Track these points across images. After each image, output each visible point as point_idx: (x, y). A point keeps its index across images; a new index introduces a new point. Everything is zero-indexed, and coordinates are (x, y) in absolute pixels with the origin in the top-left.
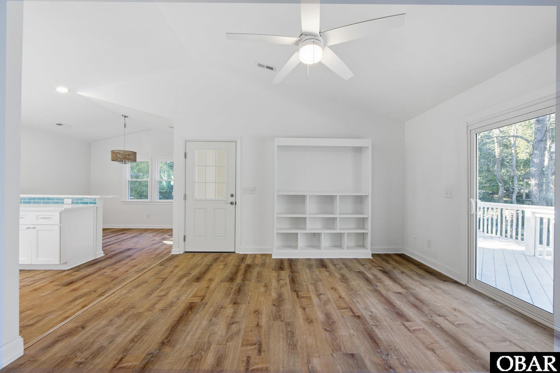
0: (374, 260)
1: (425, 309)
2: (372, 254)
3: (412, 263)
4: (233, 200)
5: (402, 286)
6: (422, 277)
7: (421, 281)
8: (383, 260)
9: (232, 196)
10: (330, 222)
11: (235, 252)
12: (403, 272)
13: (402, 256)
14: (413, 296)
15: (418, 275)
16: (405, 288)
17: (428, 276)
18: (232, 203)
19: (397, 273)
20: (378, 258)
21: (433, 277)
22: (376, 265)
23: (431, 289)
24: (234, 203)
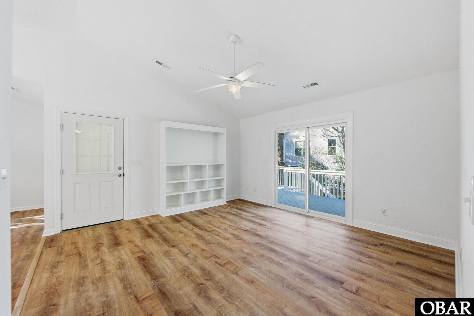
0: (229, 205)
1: (267, 220)
2: (227, 201)
3: (247, 202)
4: (121, 172)
5: (252, 213)
6: (257, 208)
7: (257, 209)
8: (233, 204)
9: (120, 168)
10: (200, 184)
11: (123, 220)
12: (247, 208)
13: (239, 200)
14: (259, 216)
15: (254, 207)
16: (254, 214)
17: (259, 207)
18: (120, 175)
19: (244, 208)
20: (230, 203)
21: (261, 207)
22: (232, 207)
23: (263, 212)
24: (122, 175)
